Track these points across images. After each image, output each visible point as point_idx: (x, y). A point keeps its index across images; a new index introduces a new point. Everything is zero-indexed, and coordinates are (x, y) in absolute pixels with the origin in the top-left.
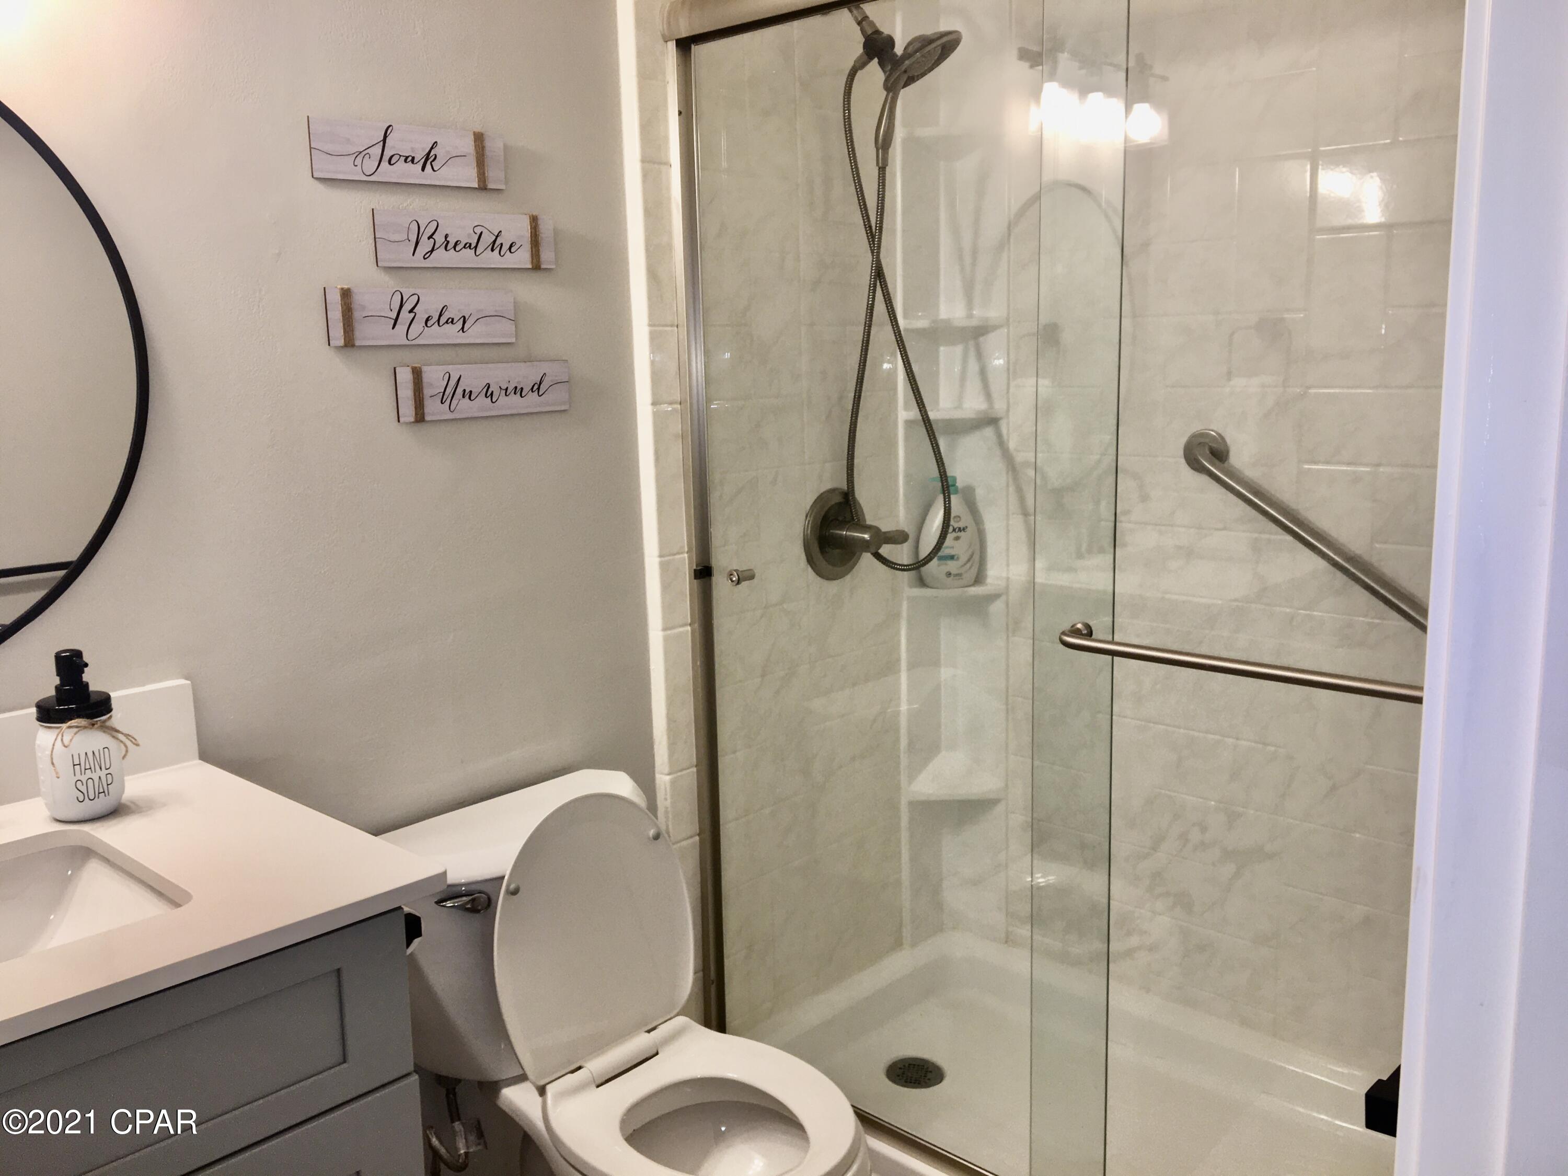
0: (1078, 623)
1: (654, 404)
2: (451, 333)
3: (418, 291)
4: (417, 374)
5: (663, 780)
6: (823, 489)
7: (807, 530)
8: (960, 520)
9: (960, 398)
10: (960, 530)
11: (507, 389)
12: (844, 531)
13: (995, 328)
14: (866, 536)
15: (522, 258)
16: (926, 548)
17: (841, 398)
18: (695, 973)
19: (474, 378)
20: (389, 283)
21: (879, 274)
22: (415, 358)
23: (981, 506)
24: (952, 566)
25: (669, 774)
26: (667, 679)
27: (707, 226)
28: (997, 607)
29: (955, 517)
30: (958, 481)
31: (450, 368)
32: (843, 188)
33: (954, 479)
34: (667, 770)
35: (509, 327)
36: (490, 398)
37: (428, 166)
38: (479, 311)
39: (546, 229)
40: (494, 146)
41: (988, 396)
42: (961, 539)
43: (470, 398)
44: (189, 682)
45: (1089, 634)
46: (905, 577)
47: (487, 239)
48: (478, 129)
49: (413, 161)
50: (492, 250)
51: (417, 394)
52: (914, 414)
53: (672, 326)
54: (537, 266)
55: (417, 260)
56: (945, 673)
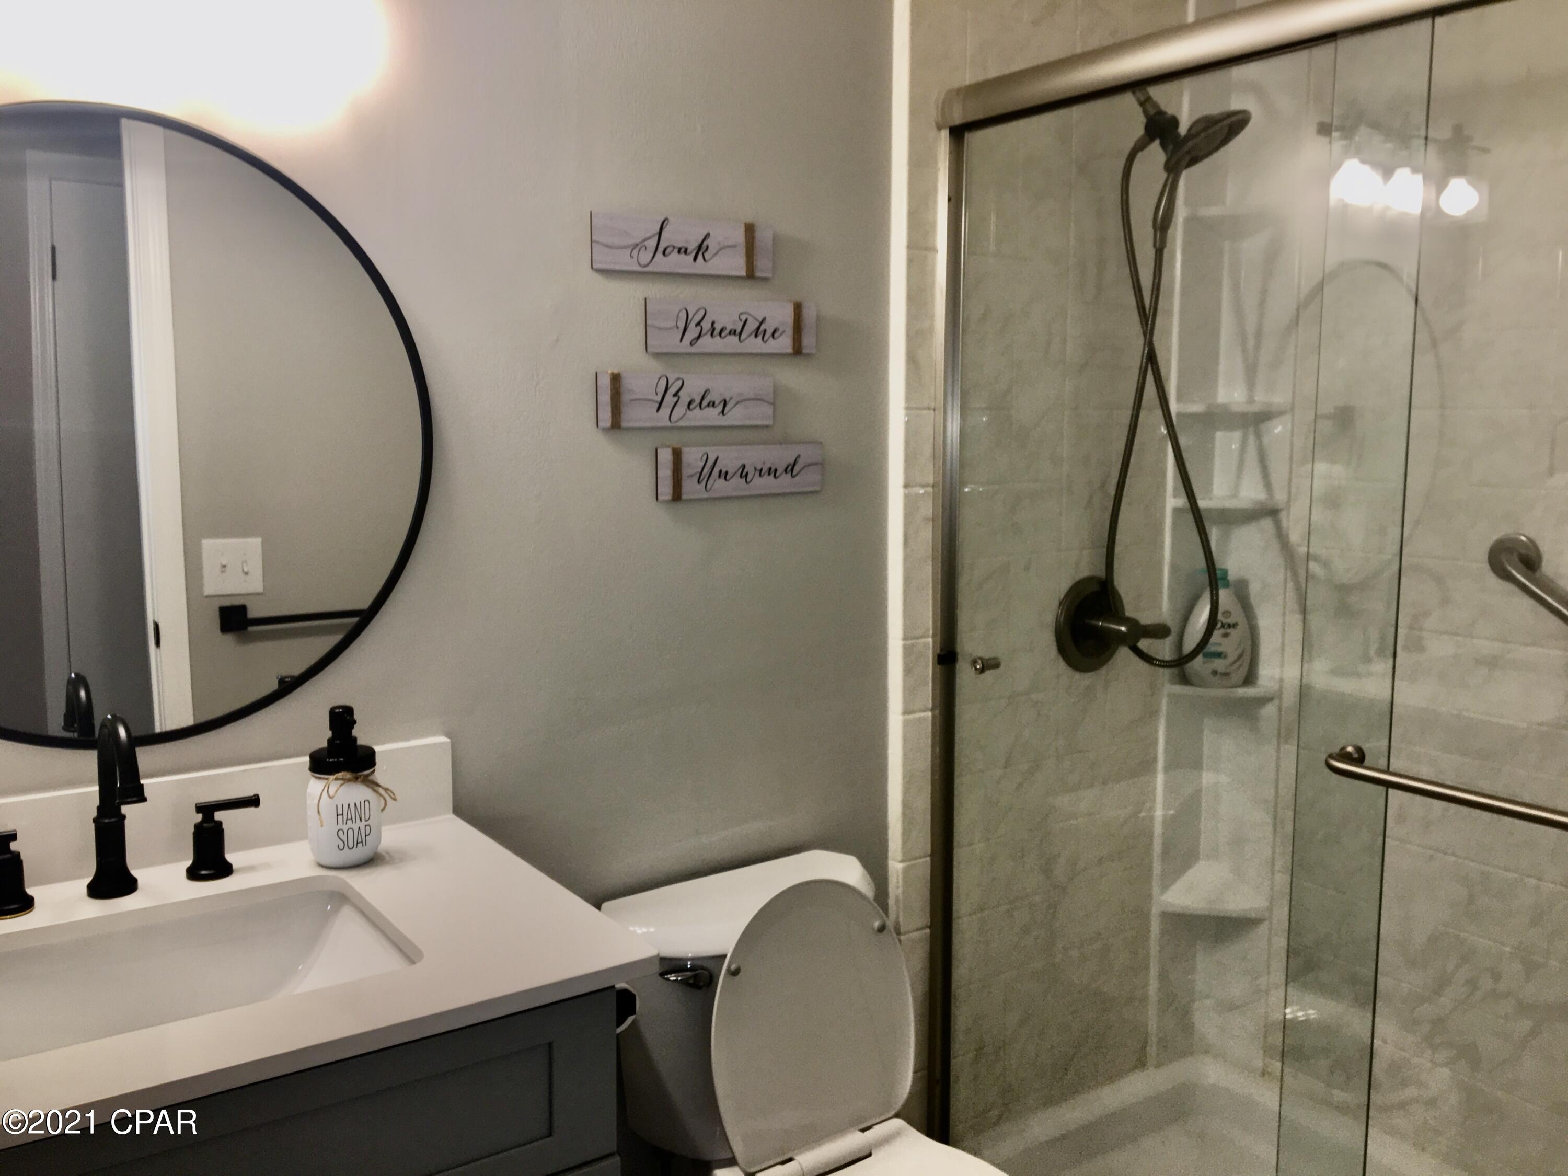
0: (1349, 746)
1: (906, 486)
2: (711, 416)
3: (680, 376)
4: (677, 455)
5: (895, 866)
6: (1077, 578)
7: (1061, 616)
8: (1230, 616)
9: (1237, 487)
10: (1229, 626)
11: (761, 470)
12: (1099, 621)
13: (1281, 413)
14: (1123, 629)
15: (784, 343)
16: (1190, 643)
17: (1103, 484)
18: (915, 1072)
19: (730, 458)
20: (656, 367)
21: (1151, 359)
22: (675, 439)
23: (1254, 600)
24: (1219, 664)
25: (902, 861)
26: (905, 765)
27: (972, 309)
28: (1269, 710)
29: (1224, 613)
30: (1230, 573)
31: (707, 449)
32: (1117, 269)
33: (1225, 572)
34: (900, 857)
35: (769, 410)
36: (744, 479)
37: (700, 256)
38: (740, 394)
39: (809, 314)
40: (764, 237)
41: (1268, 485)
42: (1230, 638)
43: (725, 478)
44: (448, 740)
45: (1359, 758)
46: (1165, 674)
47: (752, 326)
48: (749, 220)
49: (686, 252)
50: (756, 336)
51: (676, 474)
52: (1182, 502)
53: (929, 409)
54: (798, 350)
55: (685, 347)
56: (1207, 778)
